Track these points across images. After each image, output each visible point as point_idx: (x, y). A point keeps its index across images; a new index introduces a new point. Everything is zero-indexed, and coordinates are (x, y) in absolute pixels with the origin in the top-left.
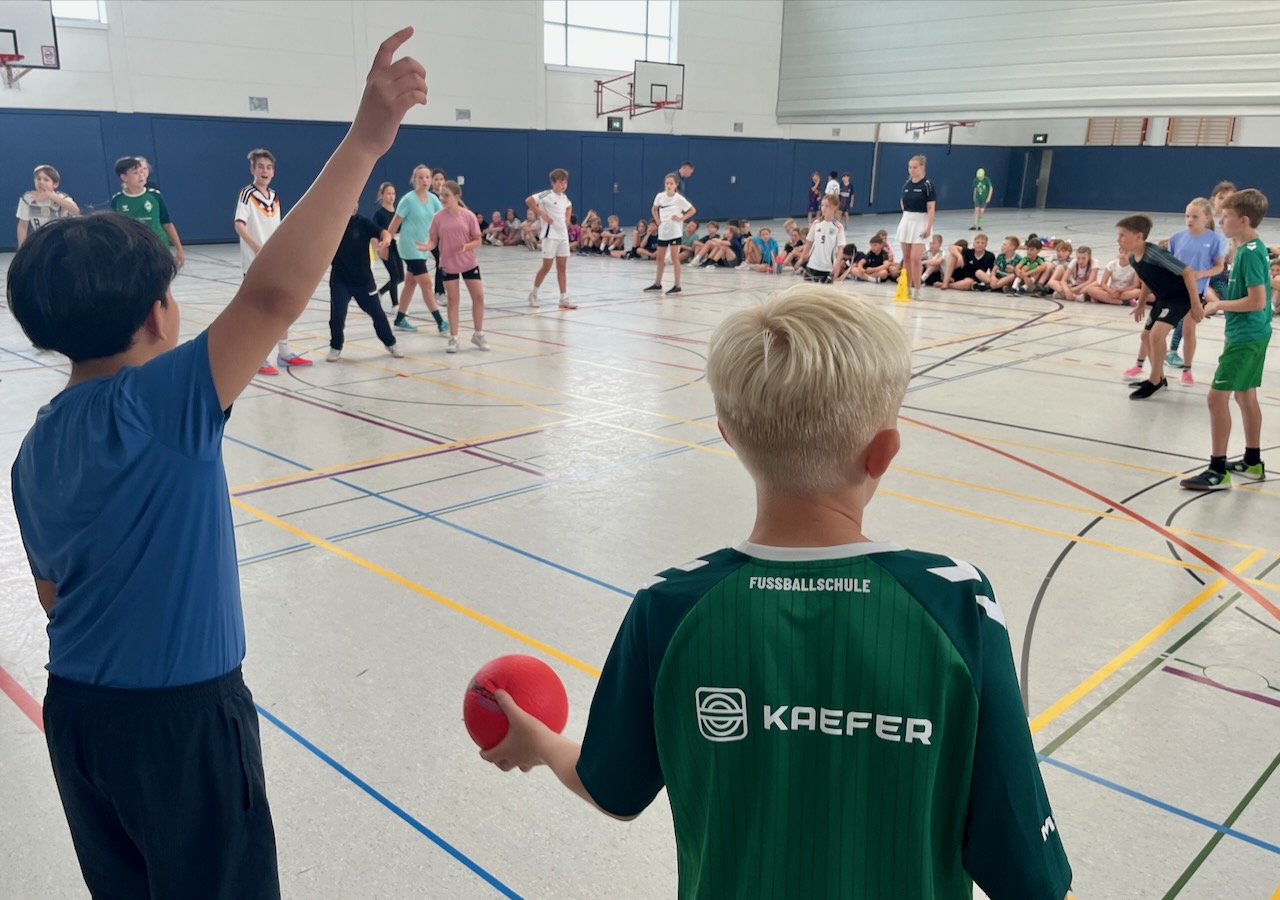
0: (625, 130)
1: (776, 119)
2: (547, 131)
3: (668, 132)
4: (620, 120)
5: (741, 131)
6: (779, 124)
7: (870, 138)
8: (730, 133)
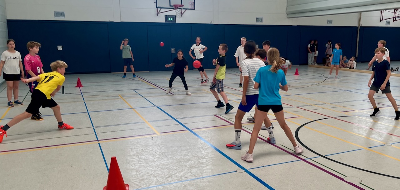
0: (177, 22)
1: (286, 15)
2: (121, 22)
3: (209, 23)
4: (174, 17)
5: (262, 21)
6: (289, 18)
7: (355, 24)
8: (254, 22)
